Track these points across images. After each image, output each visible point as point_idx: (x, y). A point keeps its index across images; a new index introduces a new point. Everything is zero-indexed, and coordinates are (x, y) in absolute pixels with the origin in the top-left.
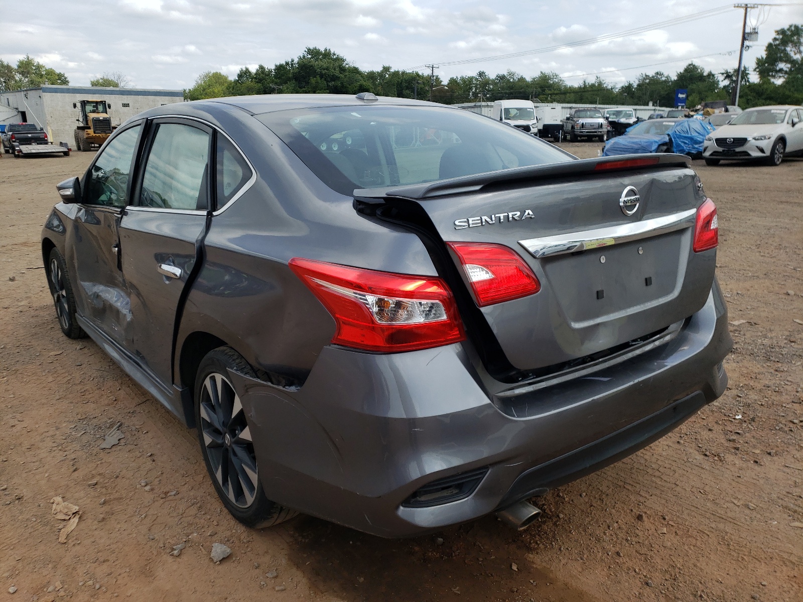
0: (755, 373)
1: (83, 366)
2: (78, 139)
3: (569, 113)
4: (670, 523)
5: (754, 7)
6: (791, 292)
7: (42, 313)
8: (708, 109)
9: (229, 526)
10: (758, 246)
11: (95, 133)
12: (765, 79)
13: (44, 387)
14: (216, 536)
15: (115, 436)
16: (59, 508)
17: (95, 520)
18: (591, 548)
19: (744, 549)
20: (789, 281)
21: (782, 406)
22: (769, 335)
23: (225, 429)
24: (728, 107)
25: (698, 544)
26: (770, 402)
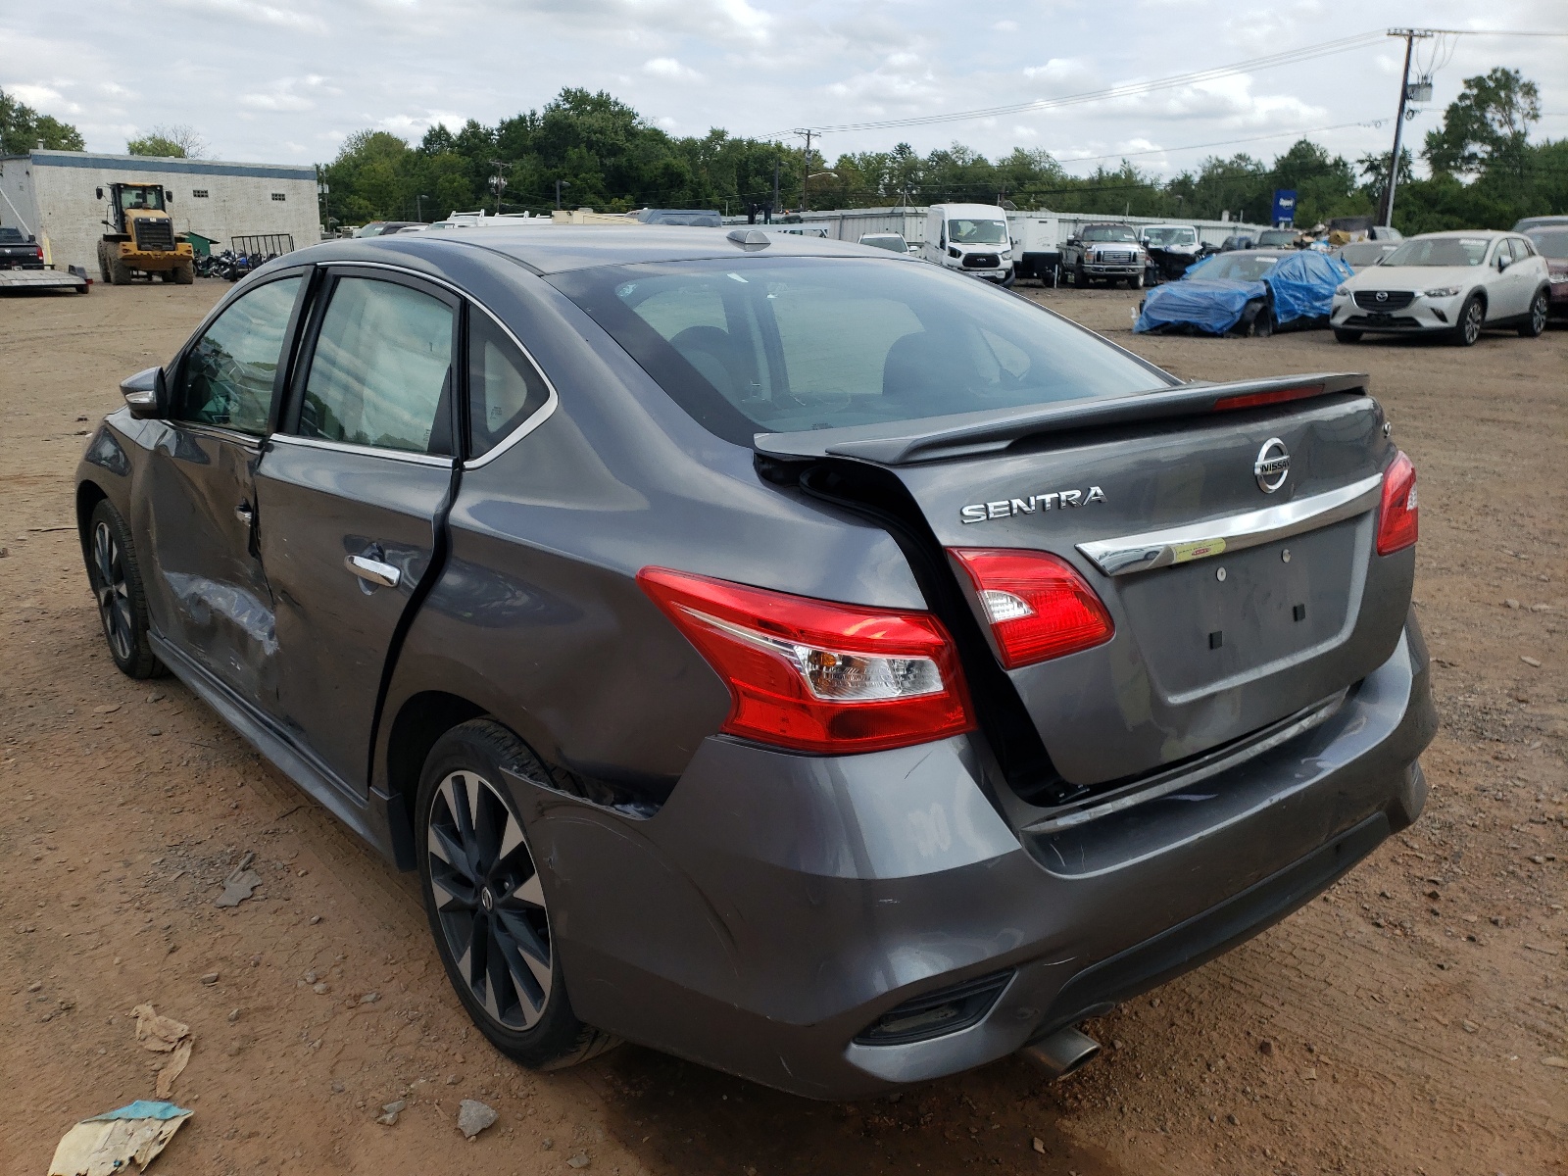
0: (1458, 763)
1: (166, 735)
2: (105, 260)
3: (1071, 232)
4: (1323, 1058)
5: (1425, 36)
6: (1514, 603)
7: (68, 626)
8: (1339, 232)
9: (486, 1066)
10: (1445, 507)
11: (139, 249)
12: (1441, 174)
13: (91, 779)
14: (463, 1084)
15: (244, 881)
16: (150, 1027)
17: (223, 1052)
18: (1179, 1109)
19: (1461, 1110)
20: (1508, 579)
21: (1512, 829)
22: (1478, 687)
23: (482, 878)
24: (1376, 228)
25: (1377, 1100)
26: (1489, 821)
